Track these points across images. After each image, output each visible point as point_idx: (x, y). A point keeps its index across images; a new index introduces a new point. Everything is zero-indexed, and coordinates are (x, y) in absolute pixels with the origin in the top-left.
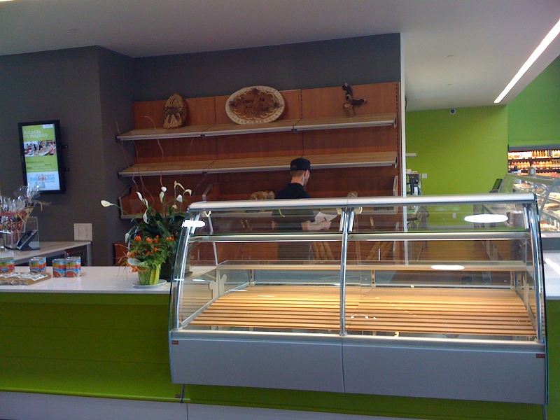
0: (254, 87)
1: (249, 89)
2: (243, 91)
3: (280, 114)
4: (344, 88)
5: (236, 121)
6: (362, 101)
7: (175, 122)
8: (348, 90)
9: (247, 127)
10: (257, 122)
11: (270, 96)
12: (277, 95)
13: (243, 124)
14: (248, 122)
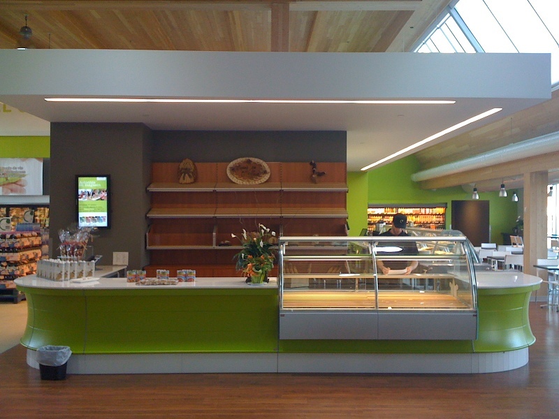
0: (247, 158)
1: (244, 159)
2: (239, 160)
3: (267, 178)
4: (311, 164)
5: (235, 182)
6: (324, 173)
7: (188, 179)
8: (313, 165)
9: (243, 186)
10: (251, 183)
11: (261, 165)
12: (265, 164)
13: (241, 184)
14: (244, 183)
